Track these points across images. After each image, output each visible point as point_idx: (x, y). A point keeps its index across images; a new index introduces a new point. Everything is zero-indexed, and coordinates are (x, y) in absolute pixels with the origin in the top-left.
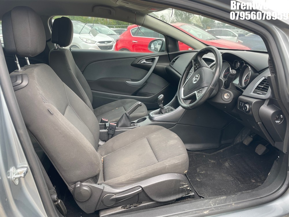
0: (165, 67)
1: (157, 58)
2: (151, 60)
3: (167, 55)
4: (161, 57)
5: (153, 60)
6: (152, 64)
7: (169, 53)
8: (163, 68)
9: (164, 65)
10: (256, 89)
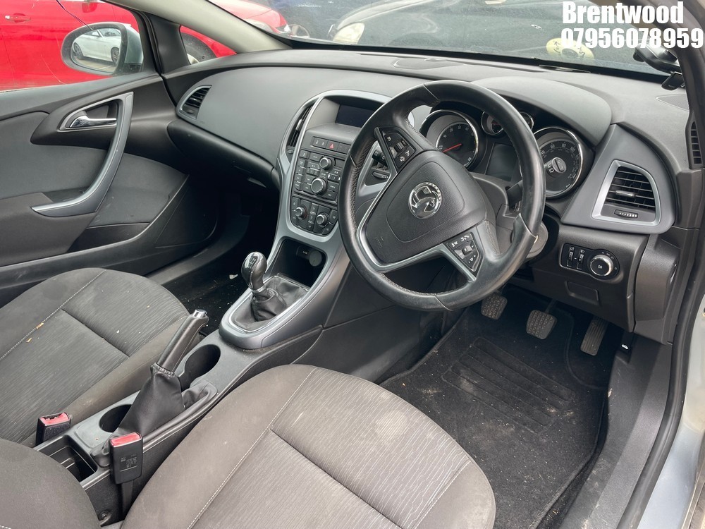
0: (165, 125)
1: (128, 100)
2: (106, 110)
3: (161, 82)
4: (139, 92)
5: (113, 107)
6: (114, 121)
7: (167, 76)
8: (160, 131)
9: (159, 120)
10: (607, 201)
